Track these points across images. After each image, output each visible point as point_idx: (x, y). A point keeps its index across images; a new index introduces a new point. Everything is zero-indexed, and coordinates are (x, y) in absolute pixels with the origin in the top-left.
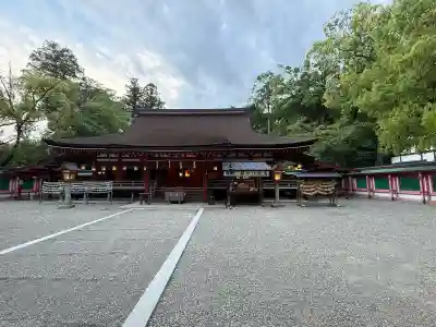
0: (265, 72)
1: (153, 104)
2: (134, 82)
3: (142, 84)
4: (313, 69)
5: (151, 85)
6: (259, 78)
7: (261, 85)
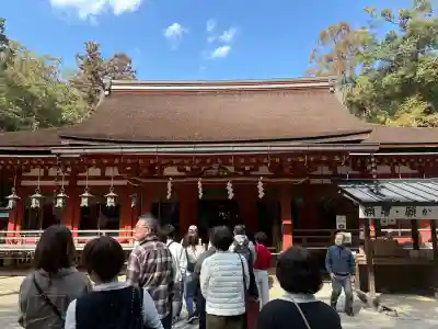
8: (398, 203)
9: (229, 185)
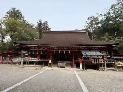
0: (91, 16)
1: (47, 29)
2: (40, 21)
3: (43, 22)
4: (111, 14)
5: (46, 22)
6: (88, 19)
7: (89, 21)
8: (88, 55)
9: (64, 51)
